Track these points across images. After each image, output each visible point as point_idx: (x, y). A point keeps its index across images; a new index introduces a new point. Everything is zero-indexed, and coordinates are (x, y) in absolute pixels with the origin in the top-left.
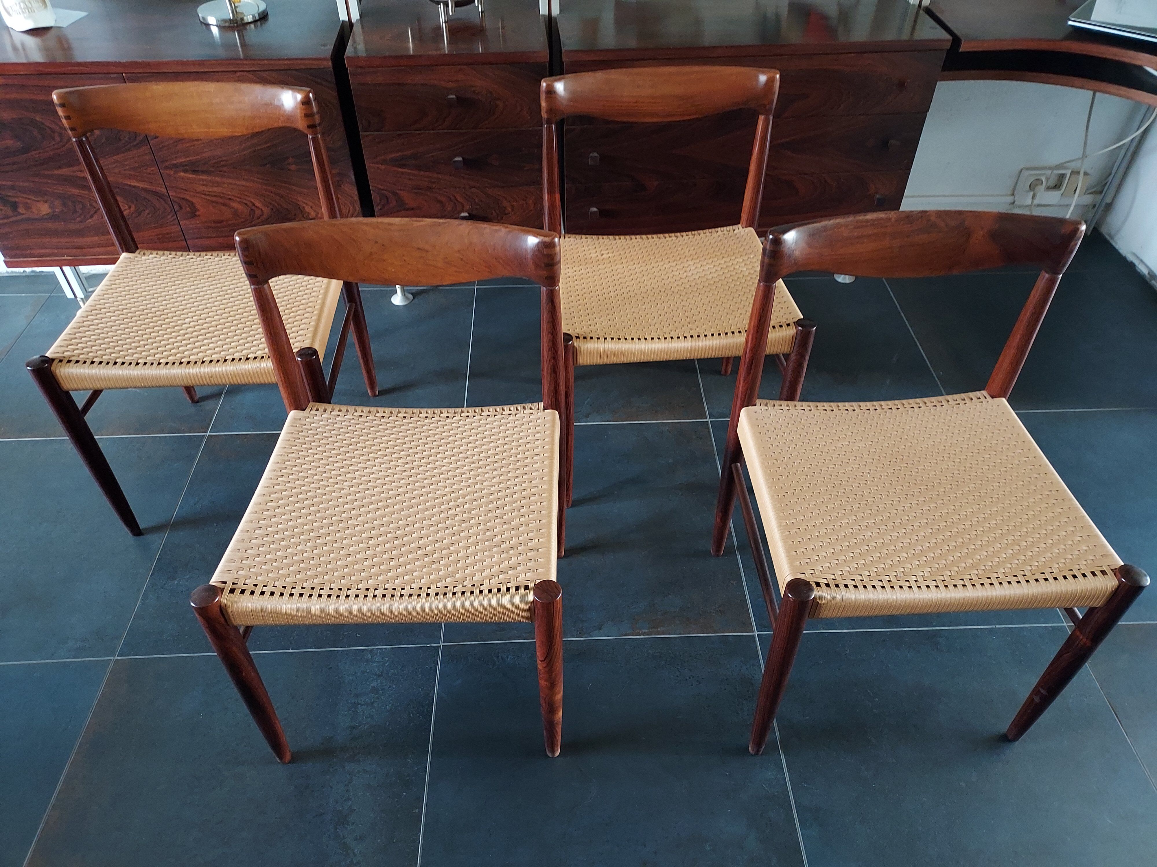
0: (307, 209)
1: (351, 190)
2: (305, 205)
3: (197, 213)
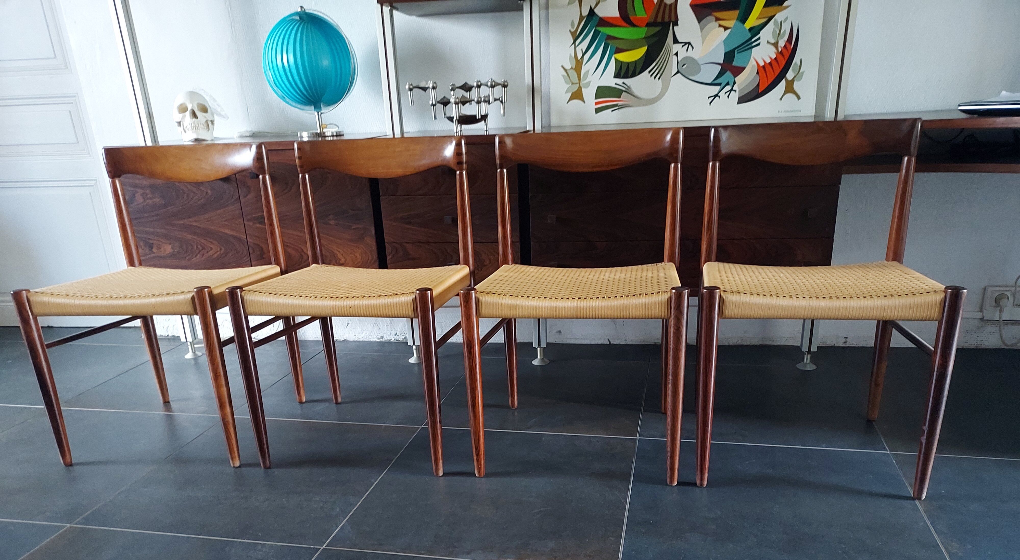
0: (339, 255)
1: (371, 241)
2: (338, 253)
3: (264, 256)
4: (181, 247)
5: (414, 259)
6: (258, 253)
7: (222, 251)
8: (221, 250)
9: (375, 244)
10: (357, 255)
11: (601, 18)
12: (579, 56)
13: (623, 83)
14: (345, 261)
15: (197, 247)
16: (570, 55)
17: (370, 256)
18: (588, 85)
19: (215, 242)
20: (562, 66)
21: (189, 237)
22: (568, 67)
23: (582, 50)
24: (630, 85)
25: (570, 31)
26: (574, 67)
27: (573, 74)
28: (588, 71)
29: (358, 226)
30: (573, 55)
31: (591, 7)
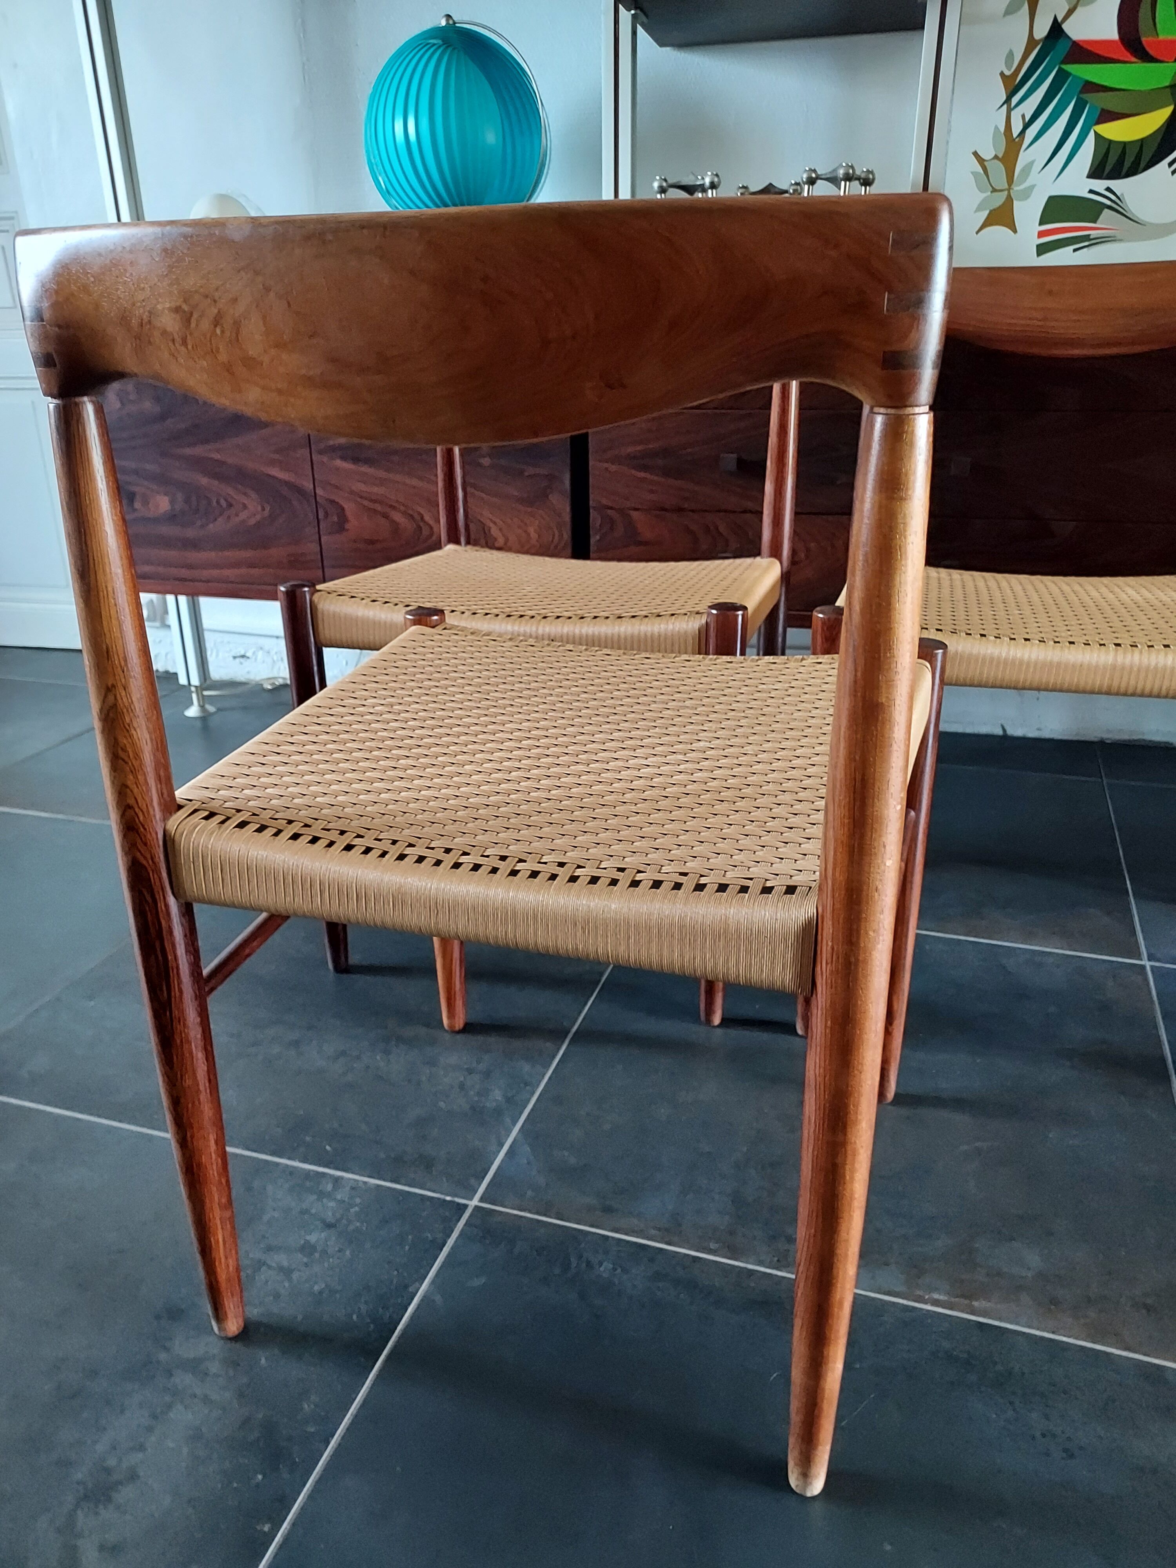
0: (494, 530)
1: (562, 504)
2: (491, 525)
3: (347, 526)
4: (187, 501)
5: (646, 543)
6: (335, 519)
7: (266, 513)
8: (263, 509)
9: (568, 509)
10: (531, 530)
11: (1076, 45)
12: (1017, 128)
13: (1108, 189)
14: (506, 544)
15: (218, 502)
16: (996, 128)
17: (557, 533)
18: (1027, 194)
19: (253, 495)
20: (976, 154)
21: (204, 481)
22: (988, 153)
23: (1023, 116)
24: (1122, 195)
25: (1002, 74)
26: (1000, 156)
27: (998, 171)
28: (1032, 163)
29: (538, 471)
30: (1002, 129)
31: (1055, 19)
